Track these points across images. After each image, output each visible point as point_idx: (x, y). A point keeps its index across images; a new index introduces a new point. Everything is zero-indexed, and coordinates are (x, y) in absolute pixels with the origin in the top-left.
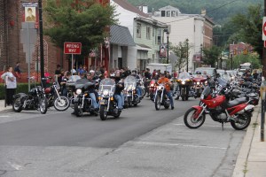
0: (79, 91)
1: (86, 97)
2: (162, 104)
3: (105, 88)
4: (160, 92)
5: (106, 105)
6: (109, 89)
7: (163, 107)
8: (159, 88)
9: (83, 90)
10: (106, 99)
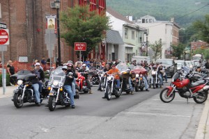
0: (20, 82)
1: (27, 88)
2: (112, 94)
3: (55, 79)
4: (110, 82)
5: (55, 97)
6: (59, 79)
7: (114, 96)
8: (109, 78)
9: (24, 81)
10: (56, 89)
